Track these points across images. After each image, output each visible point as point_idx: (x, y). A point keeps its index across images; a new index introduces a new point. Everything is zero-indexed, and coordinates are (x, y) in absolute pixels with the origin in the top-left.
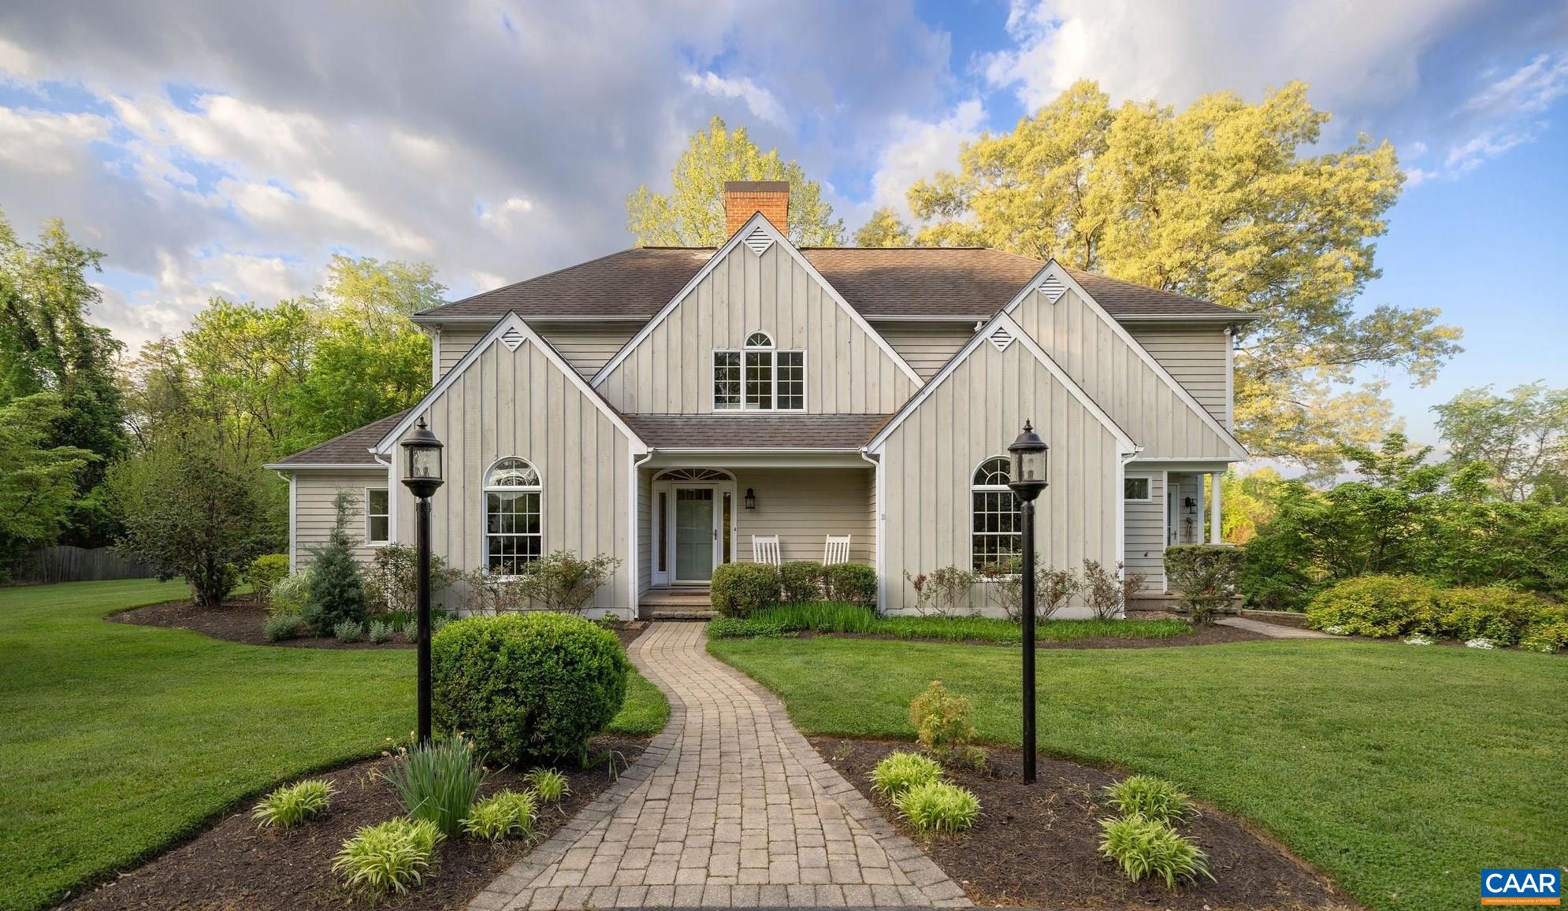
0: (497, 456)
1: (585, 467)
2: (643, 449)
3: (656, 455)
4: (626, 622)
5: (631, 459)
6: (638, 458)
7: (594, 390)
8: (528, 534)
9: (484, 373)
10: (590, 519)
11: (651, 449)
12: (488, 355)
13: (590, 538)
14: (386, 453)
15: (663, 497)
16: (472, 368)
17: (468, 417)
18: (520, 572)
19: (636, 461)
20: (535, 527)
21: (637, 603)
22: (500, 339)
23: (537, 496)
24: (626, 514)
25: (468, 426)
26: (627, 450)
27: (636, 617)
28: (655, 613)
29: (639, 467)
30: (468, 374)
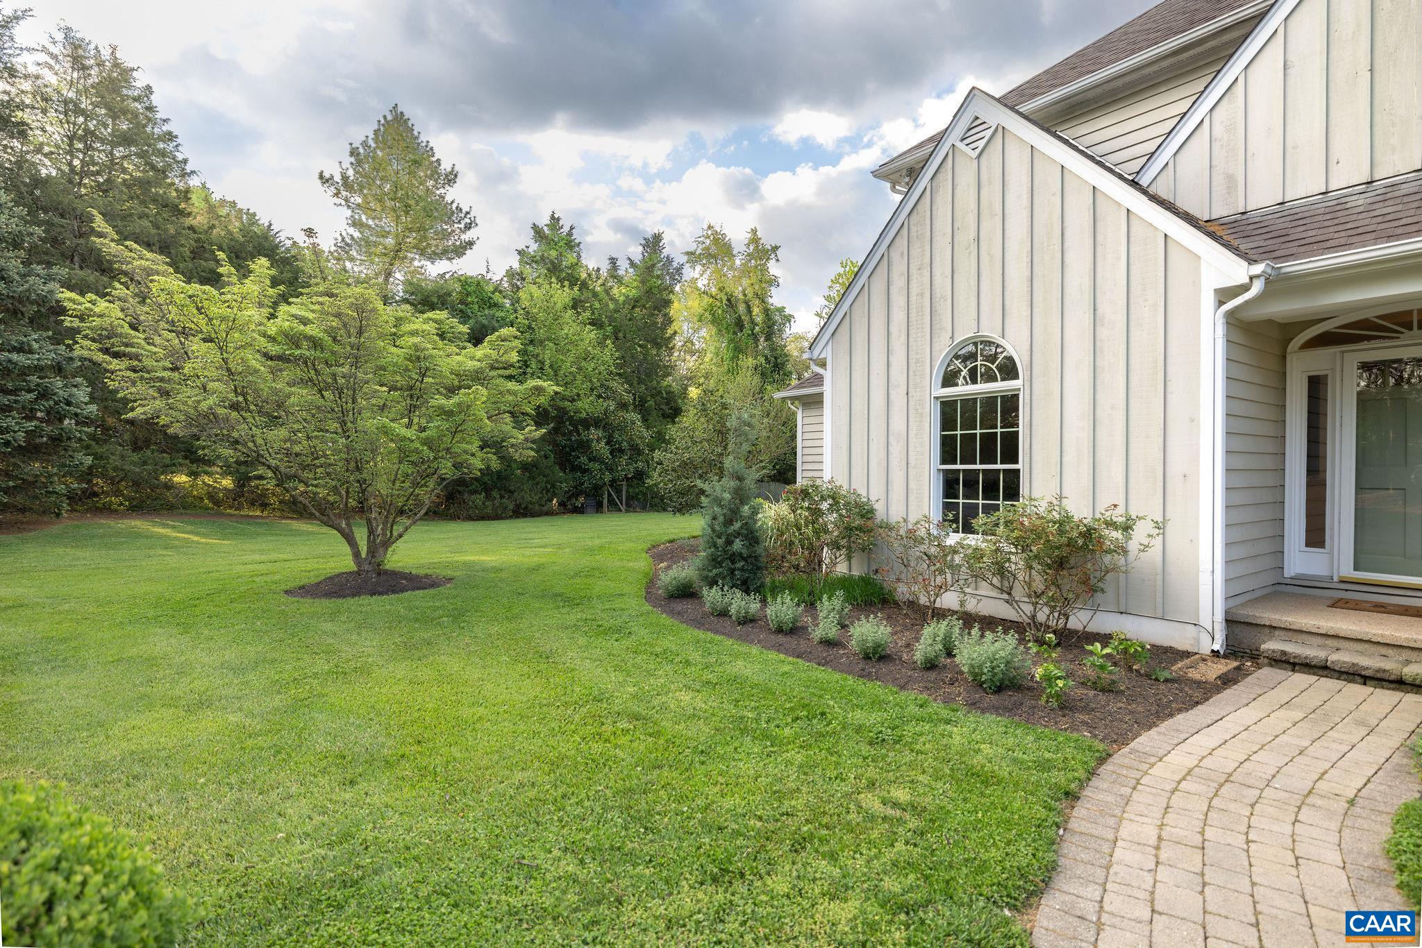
0: (952, 338)
1: (1103, 333)
2: (1235, 270)
3: (1276, 285)
4: (1187, 654)
5: (1208, 300)
6: (1224, 295)
7: (1144, 192)
8: (999, 466)
9: (934, 208)
10: (1112, 437)
11: (1258, 269)
12: (940, 176)
13: (1113, 471)
14: (821, 357)
15: (1317, 387)
16: (919, 207)
17: (913, 284)
18: (968, 529)
19: (1221, 303)
20: (1011, 454)
21: (1220, 617)
22: (958, 144)
23: (1015, 397)
24: (1193, 420)
25: (913, 298)
26: (1197, 283)
27: (1216, 647)
28: (1272, 645)
29: (1230, 315)
30: (914, 217)
